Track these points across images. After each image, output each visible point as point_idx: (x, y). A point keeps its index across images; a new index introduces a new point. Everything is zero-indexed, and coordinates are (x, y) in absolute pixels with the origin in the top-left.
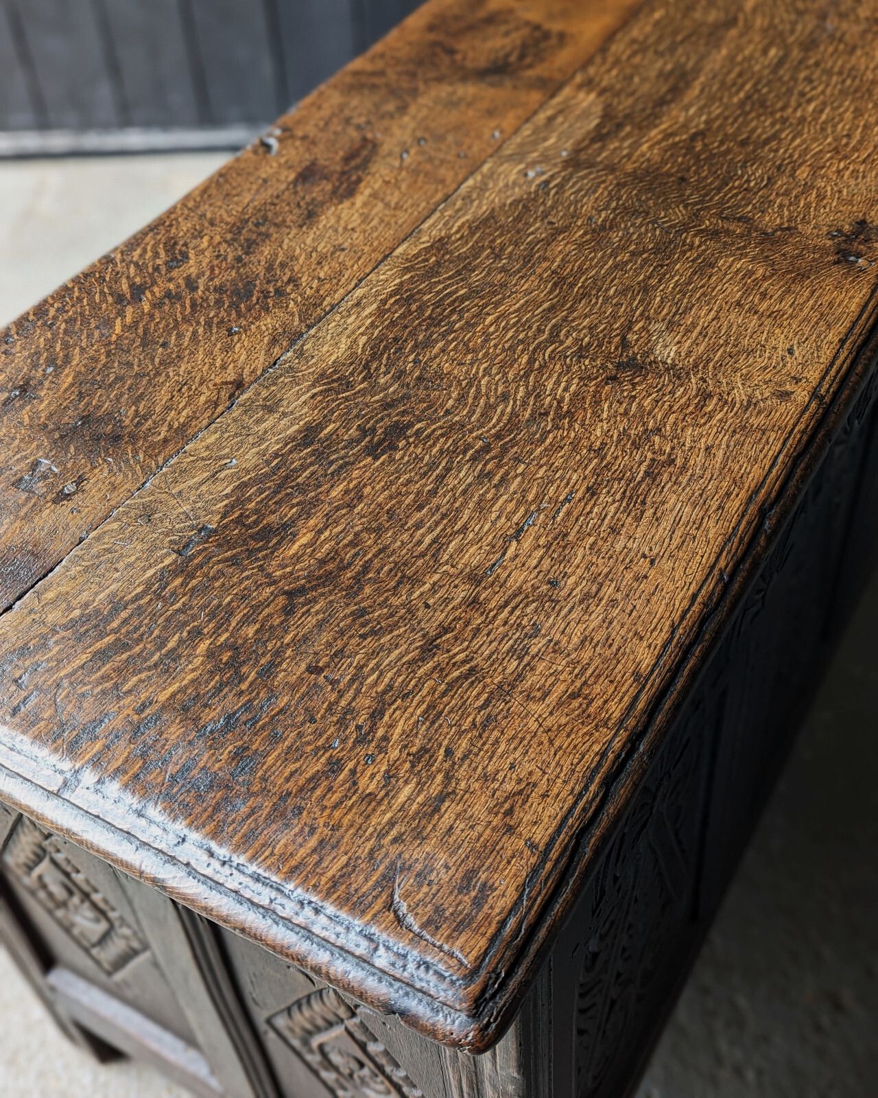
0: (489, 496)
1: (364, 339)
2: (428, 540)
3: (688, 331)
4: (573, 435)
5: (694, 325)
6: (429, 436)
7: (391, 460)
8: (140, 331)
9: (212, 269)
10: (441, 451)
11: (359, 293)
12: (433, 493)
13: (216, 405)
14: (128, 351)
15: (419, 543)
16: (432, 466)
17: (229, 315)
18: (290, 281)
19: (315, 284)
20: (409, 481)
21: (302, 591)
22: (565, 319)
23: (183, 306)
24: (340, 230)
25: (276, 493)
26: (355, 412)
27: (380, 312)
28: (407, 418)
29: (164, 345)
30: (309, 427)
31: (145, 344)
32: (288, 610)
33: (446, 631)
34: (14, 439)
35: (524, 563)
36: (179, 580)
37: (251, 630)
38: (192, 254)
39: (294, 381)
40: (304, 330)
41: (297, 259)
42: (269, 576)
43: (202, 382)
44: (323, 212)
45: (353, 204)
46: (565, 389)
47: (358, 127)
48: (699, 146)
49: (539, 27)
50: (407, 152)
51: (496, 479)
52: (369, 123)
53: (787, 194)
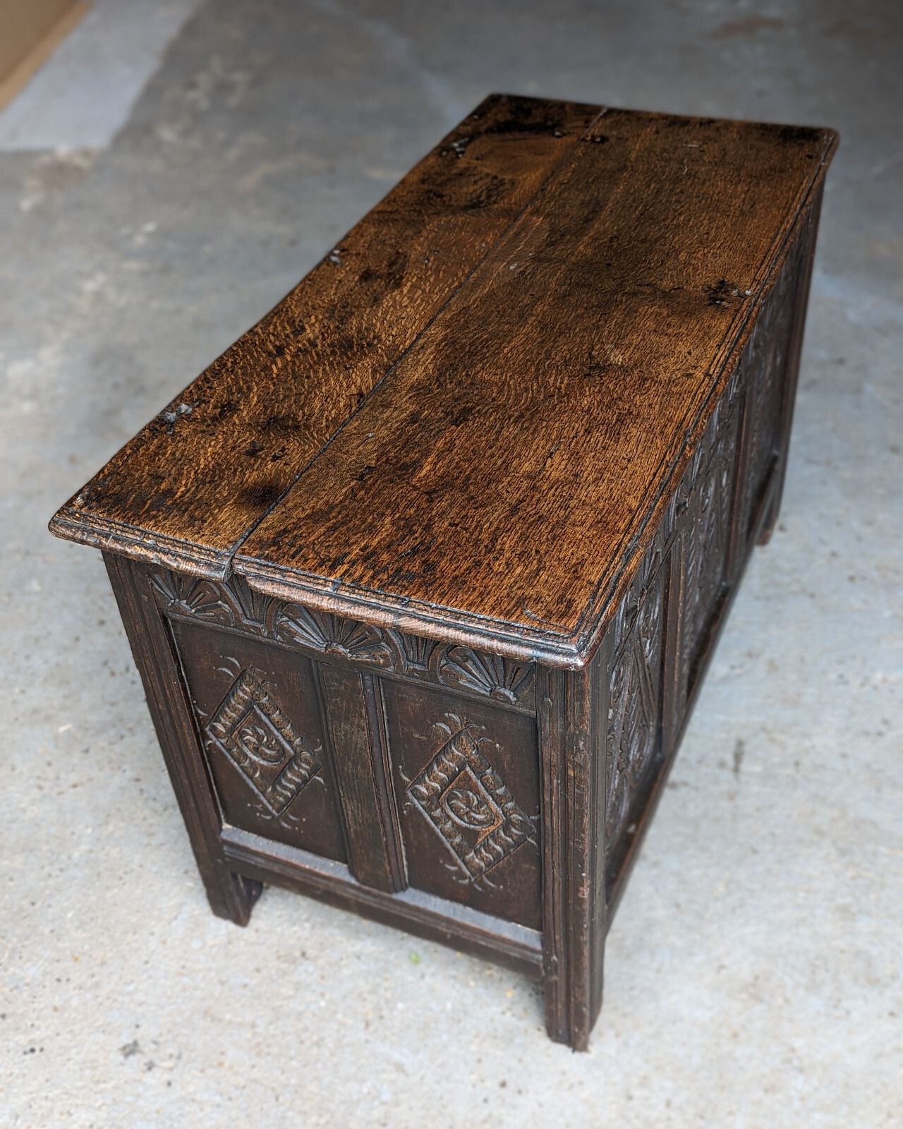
0: (529, 439)
1: (432, 366)
2: (499, 462)
4: (571, 404)
6: (486, 412)
7: (467, 426)
8: (290, 370)
9: (323, 334)
10: (496, 420)
11: (421, 341)
12: (497, 439)
13: (351, 406)
14: (286, 382)
15: (495, 464)
16: (492, 427)
17: (342, 359)
18: (374, 338)
19: (391, 338)
20: (481, 436)
21: (434, 491)
23: (311, 356)
24: (398, 307)
25: (403, 448)
26: (438, 404)
27: (437, 351)
28: (470, 405)
29: (308, 377)
30: (412, 414)
31: (295, 377)
32: (430, 501)
33: (521, 502)
34: (234, 432)
35: (557, 468)
36: (362, 493)
37: (412, 511)
38: (307, 327)
39: (396, 391)
40: (392, 364)
41: (375, 326)
42: (414, 486)
43: (338, 396)
44: (383, 298)
45: (402, 292)
46: (561, 383)
47: (391, 246)
48: (615, 245)
49: (495, 178)
50: (428, 260)
51: (531, 431)
52: (398, 243)
53: (675, 269)
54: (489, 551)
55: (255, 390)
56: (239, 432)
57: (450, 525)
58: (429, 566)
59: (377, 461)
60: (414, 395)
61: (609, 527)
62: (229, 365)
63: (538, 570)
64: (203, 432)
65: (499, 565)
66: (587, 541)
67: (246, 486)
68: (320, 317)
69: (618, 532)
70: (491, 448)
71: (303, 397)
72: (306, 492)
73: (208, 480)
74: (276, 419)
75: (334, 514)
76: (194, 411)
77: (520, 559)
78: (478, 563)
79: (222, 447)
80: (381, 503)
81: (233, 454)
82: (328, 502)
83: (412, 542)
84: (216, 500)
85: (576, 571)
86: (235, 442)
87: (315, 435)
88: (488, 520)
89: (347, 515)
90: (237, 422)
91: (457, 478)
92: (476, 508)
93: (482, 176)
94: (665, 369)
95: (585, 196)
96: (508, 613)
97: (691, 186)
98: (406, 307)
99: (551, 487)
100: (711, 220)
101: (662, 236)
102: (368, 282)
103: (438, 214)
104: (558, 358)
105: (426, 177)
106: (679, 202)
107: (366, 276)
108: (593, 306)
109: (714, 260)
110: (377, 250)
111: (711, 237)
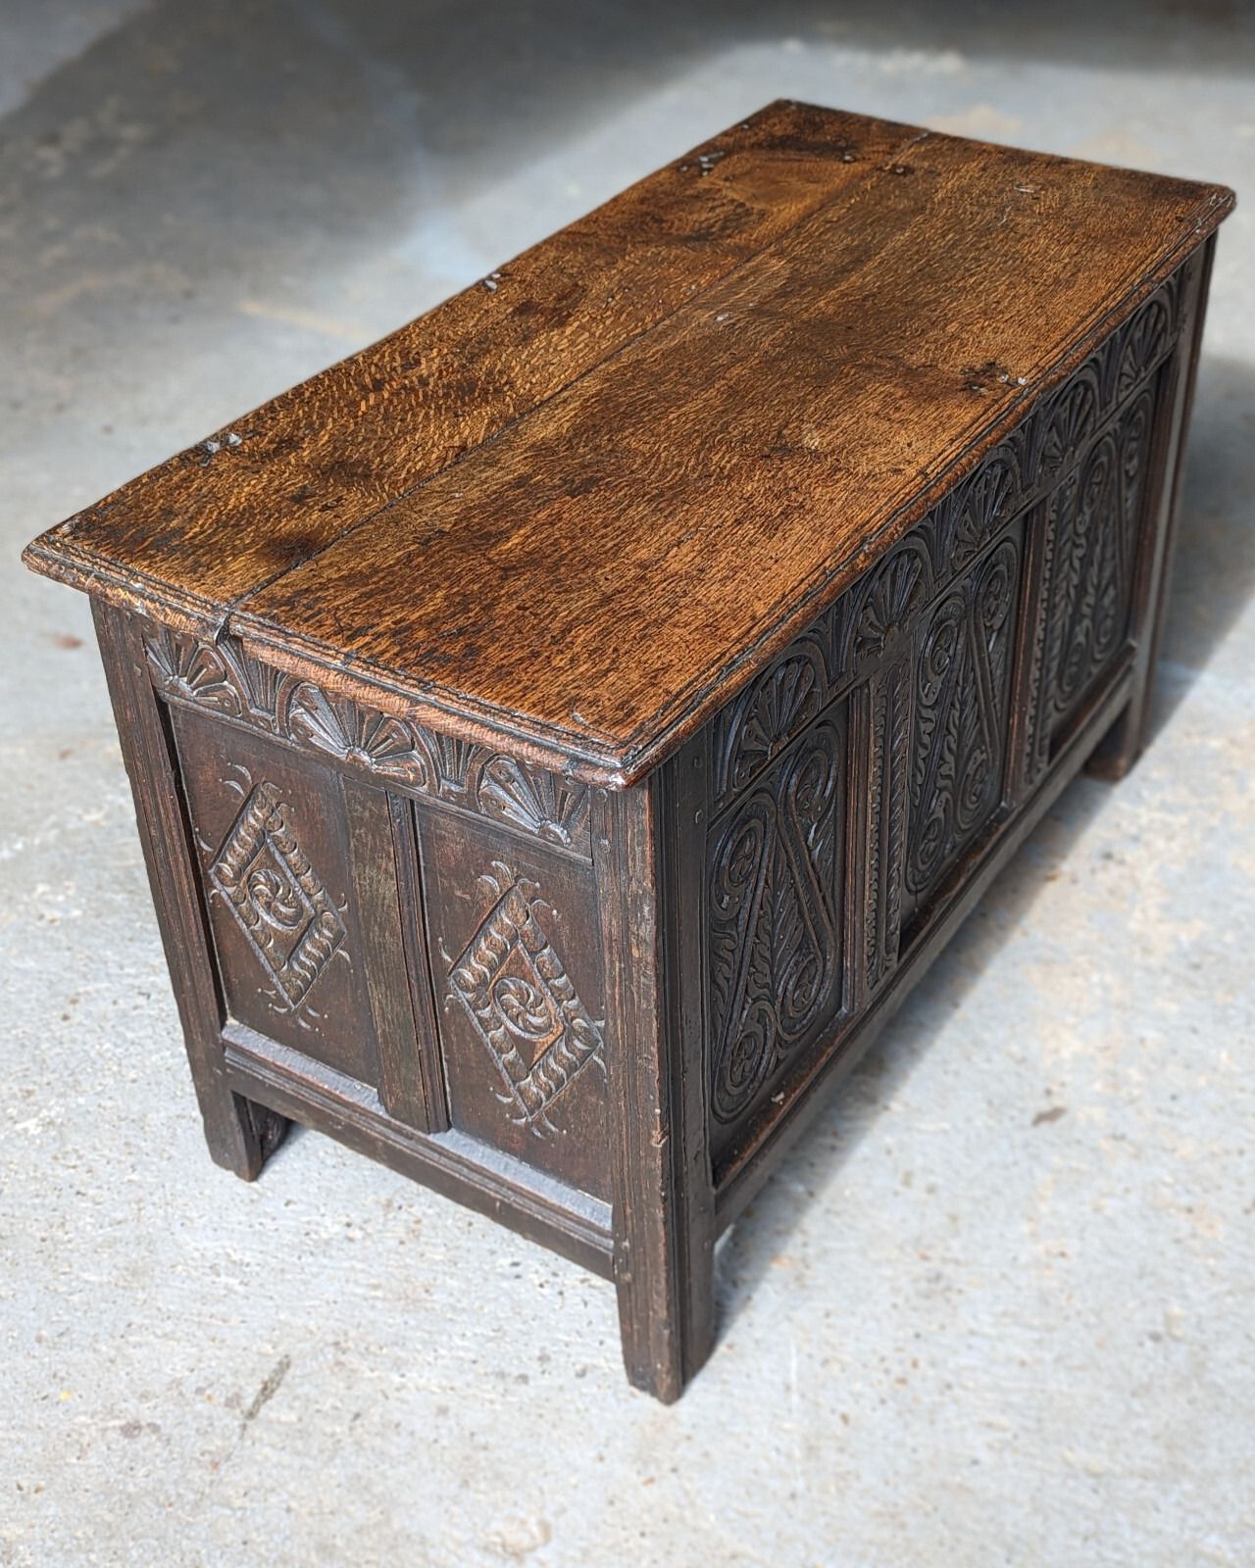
0: (659, 522)
1: (568, 424)
2: (610, 545)
3: (832, 430)
4: (729, 489)
5: (837, 426)
6: (616, 486)
7: (586, 498)
8: (382, 410)
9: (441, 372)
10: (625, 495)
11: (565, 394)
12: (618, 518)
13: (445, 460)
14: (372, 423)
15: (603, 546)
16: (617, 503)
17: (456, 403)
18: (506, 383)
19: (528, 386)
20: (599, 511)
22: (735, 419)
23: (417, 396)
24: (551, 350)
25: (494, 514)
26: (559, 469)
27: (583, 408)
28: (599, 475)
29: (401, 420)
30: (521, 477)
31: (385, 419)
32: (503, 578)
33: (619, 592)
34: (285, 472)
35: (680, 560)
36: (421, 559)
37: (476, 587)
38: (423, 361)
39: (510, 448)
40: (517, 416)
41: (513, 369)
42: (489, 559)
43: (433, 445)
44: (536, 337)
45: (563, 332)
46: (728, 462)
47: (571, 276)
48: (869, 304)
49: (742, 205)
50: (613, 297)
51: (666, 513)
52: (581, 273)
53: (936, 341)
54: (555, 641)
55: (329, 428)
56: (290, 474)
57: (518, 608)
58: (472, 650)
59: (454, 525)
60: (531, 457)
61: (718, 633)
62: (307, 394)
63: (608, 670)
64: (245, 468)
65: (562, 660)
66: (684, 645)
67: (277, 534)
68: (446, 351)
69: (727, 639)
70: (606, 527)
71: (387, 442)
72: (350, 550)
73: (232, 522)
74: (342, 464)
75: (375, 579)
76: (244, 443)
77: (590, 655)
78: (536, 655)
79: (263, 489)
80: (440, 574)
81: (274, 497)
82: (373, 564)
83: (462, 621)
84: (234, 547)
85: (655, 677)
86: (281, 484)
87: (387, 487)
88: (568, 608)
89: (391, 582)
90: (293, 461)
91: (549, 556)
92: (559, 593)
93: (725, 201)
94: (869, 460)
95: (853, 240)
96: (550, 712)
97: (1002, 240)
98: (562, 350)
99: (665, 580)
100: (1012, 286)
101: (935, 300)
102: (524, 317)
103: (647, 243)
104: (735, 433)
105: (649, 195)
106: (976, 259)
107: (524, 309)
108: (807, 376)
109: (992, 336)
110: (549, 279)
111: (1001, 307)
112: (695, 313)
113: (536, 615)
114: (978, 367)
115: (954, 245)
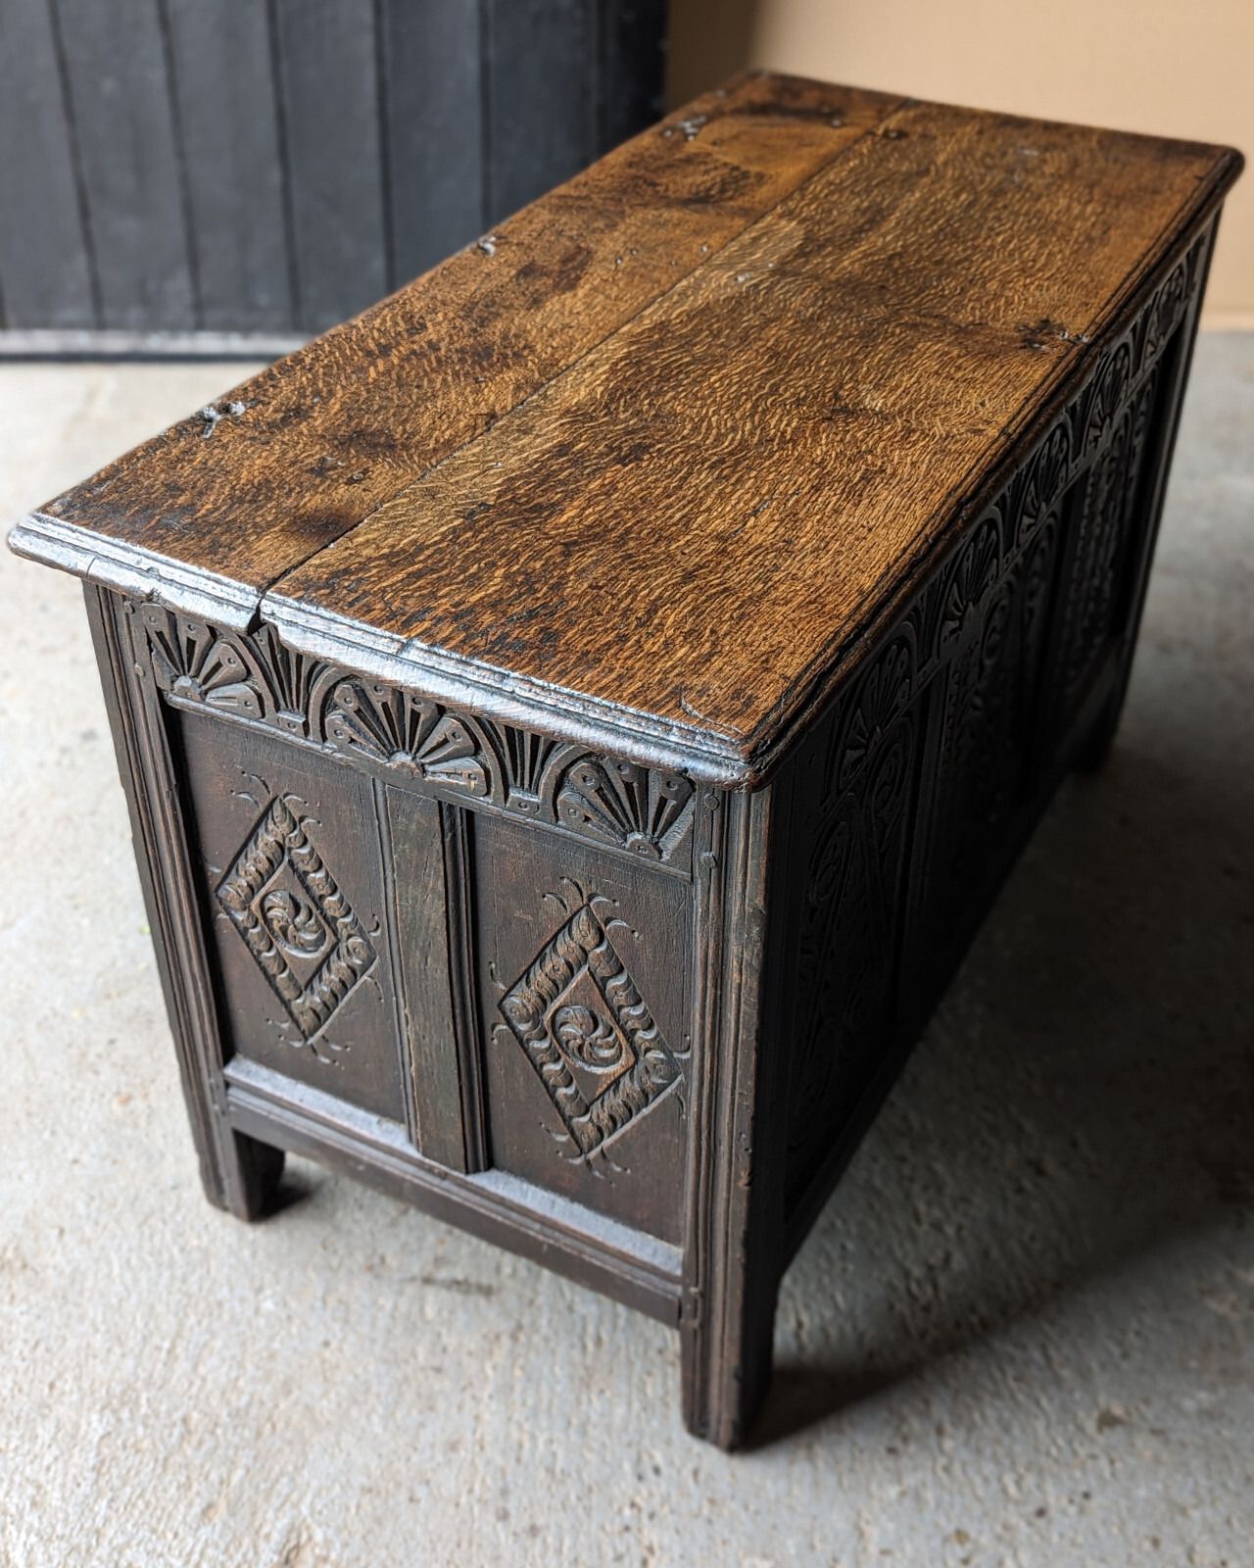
0: (728, 490)
1: (601, 389)
2: (678, 516)
3: (893, 390)
4: (796, 454)
5: (897, 387)
6: (670, 453)
7: (638, 467)
8: (394, 376)
9: (451, 336)
10: (682, 462)
11: (591, 357)
12: (680, 487)
13: (475, 428)
14: (386, 390)
15: (671, 517)
16: (676, 471)
17: (473, 369)
18: (525, 347)
19: (549, 350)
20: (656, 480)
21: (575, 543)
22: (782, 380)
23: (429, 361)
24: (566, 313)
25: (540, 485)
26: (601, 436)
27: (613, 371)
28: (648, 441)
29: (418, 387)
30: (561, 445)
31: (400, 385)
32: (567, 554)
33: (702, 568)
34: (298, 443)
35: (763, 530)
36: (469, 534)
37: (538, 565)
38: (429, 325)
39: (543, 415)
40: (544, 381)
41: (529, 332)
42: (545, 534)
43: (459, 413)
44: (547, 300)
45: (575, 295)
46: (787, 425)
47: (571, 238)
48: (897, 264)
49: (736, 168)
50: (622, 259)
51: (733, 480)
52: (581, 235)
53: (979, 299)
54: (641, 624)
55: (339, 396)
56: (305, 444)
57: (590, 586)
58: (549, 636)
59: (499, 498)
60: (568, 422)
61: (826, 609)
62: (308, 361)
63: (711, 655)
64: (253, 439)
65: (654, 644)
66: (790, 625)
67: (302, 511)
68: (451, 315)
69: (837, 617)
70: (669, 497)
71: (407, 410)
72: (387, 526)
73: (248, 498)
74: (360, 434)
75: (421, 558)
76: (246, 413)
77: (685, 638)
78: (623, 639)
79: (278, 461)
80: (494, 550)
81: (291, 470)
82: (416, 541)
83: (530, 603)
84: (255, 525)
85: (767, 661)
86: (297, 456)
87: (416, 458)
88: (647, 586)
89: (441, 561)
90: (306, 432)
91: (613, 529)
92: (634, 570)
93: (718, 164)
94: (943, 421)
95: (862, 202)
96: (655, 704)
97: (1019, 201)
98: (578, 313)
99: (750, 553)
100: (1043, 244)
101: (966, 259)
102: (529, 279)
103: (645, 205)
104: (787, 395)
105: (636, 159)
106: (998, 219)
107: (527, 271)
108: (850, 336)
109: (1037, 293)
110: (548, 241)
111: (1038, 265)
112: (712, 275)
113: (613, 595)
114: (1032, 325)
115: (971, 205)
